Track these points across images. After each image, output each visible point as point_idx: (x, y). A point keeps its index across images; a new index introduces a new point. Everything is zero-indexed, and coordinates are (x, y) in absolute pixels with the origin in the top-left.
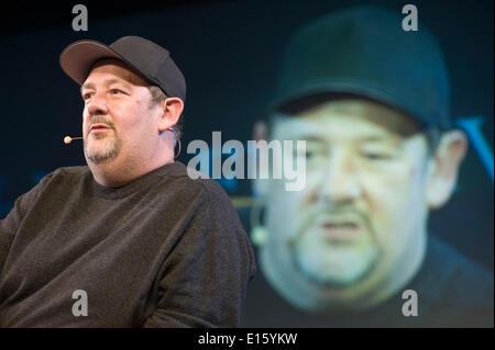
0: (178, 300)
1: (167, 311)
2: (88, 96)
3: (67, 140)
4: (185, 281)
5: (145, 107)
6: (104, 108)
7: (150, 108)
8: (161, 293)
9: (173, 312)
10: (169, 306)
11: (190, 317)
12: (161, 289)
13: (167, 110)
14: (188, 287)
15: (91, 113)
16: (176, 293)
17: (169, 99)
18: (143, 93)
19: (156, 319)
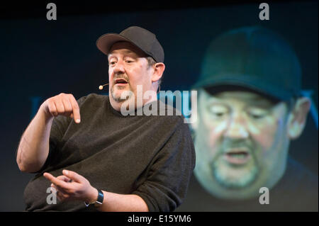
0: (160, 177)
1: (154, 183)
2: (113, 63)
3: (101, 87)
4: (165, 168)
5: (145, 68)
6: (123, 70)
8: (151, 172)
9: (156, 184)
11: (165, 188)
12: (151, 170)
13: (156, 70)
14: (166, 171)
15: (115, 73)
16: (159, 173)
17: (157, 64)
18: (143, 61)
19: (147, 186)
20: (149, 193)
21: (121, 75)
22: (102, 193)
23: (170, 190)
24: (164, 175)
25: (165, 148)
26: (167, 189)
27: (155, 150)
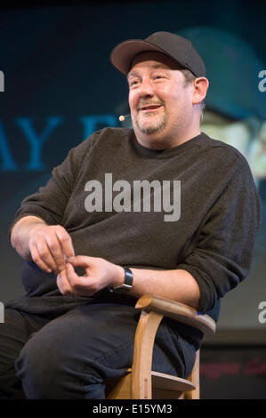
0: (216, 243)
1: (207, 251)
2: (136, 83)
3: (121, 118)
4: (222, 229)
5: (181, 87)
6: (151, 93)
7: (185, 87)
8: (202, 237)
9: (210, 252)
10: (208, 247)
11: (222, 257)
12: (203, 234)
13: (197, 88)
14: (224, 234)
15: (141, 97)
16: (215, 238)
17: (197, 79)
18: (178, 75)
19: (198, 257)
20: (200, 266)
21: (148, 100)
22: (130, 272)
23: (230, 261)
24: (220, 239)
25: (220, 202)
26: (226, 259)
27: (207, 205)
